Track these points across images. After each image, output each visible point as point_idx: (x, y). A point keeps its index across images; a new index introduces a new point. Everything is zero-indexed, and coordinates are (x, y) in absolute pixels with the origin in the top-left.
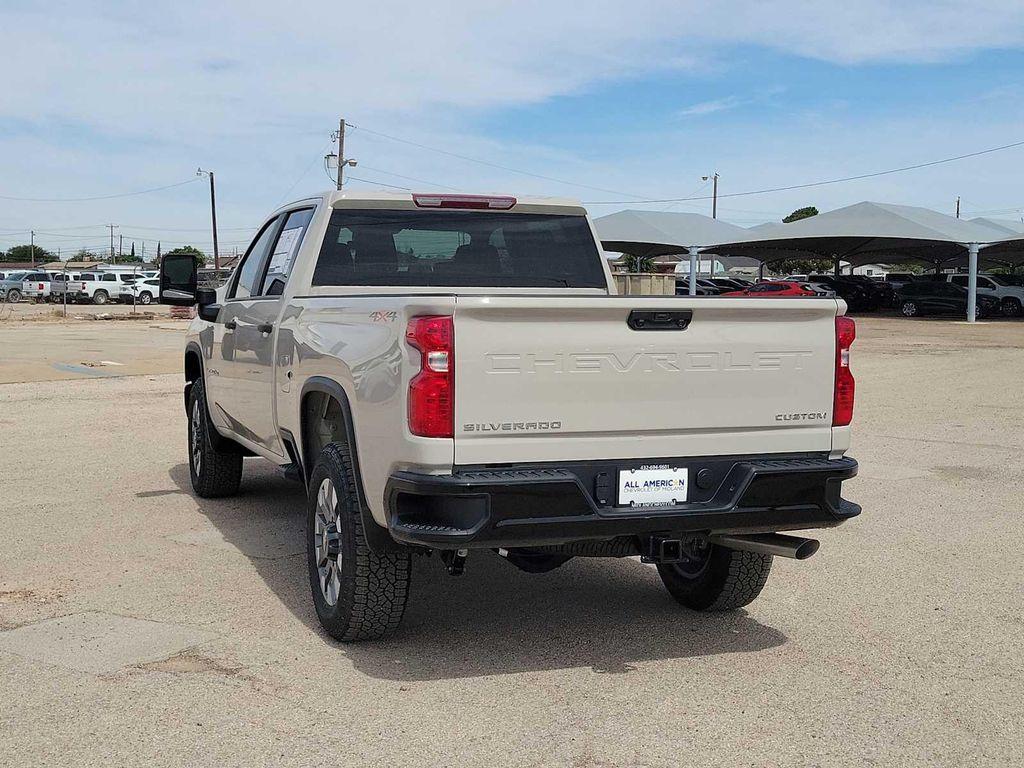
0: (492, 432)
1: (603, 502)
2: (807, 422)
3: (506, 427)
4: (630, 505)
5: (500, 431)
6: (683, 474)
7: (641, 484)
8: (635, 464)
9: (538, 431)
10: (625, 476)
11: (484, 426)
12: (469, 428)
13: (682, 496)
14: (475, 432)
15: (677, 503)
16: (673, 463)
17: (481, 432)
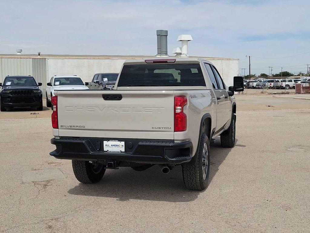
0: (67, 128)
1: (98, 149)
2: (164, 130)
3: (71, 126)
4: (107, 151)
5: (69, 128)
6: (123, 143)
7: (110, 146)
8: (108, 139)
9: (79, 128)
10: (105, 143)
11: (65, 126)
12: (62, 126)
13: (123, 150)
14: (63, 128)
15: (121, 152)
16: (120, 140)
17: (65, 128)
